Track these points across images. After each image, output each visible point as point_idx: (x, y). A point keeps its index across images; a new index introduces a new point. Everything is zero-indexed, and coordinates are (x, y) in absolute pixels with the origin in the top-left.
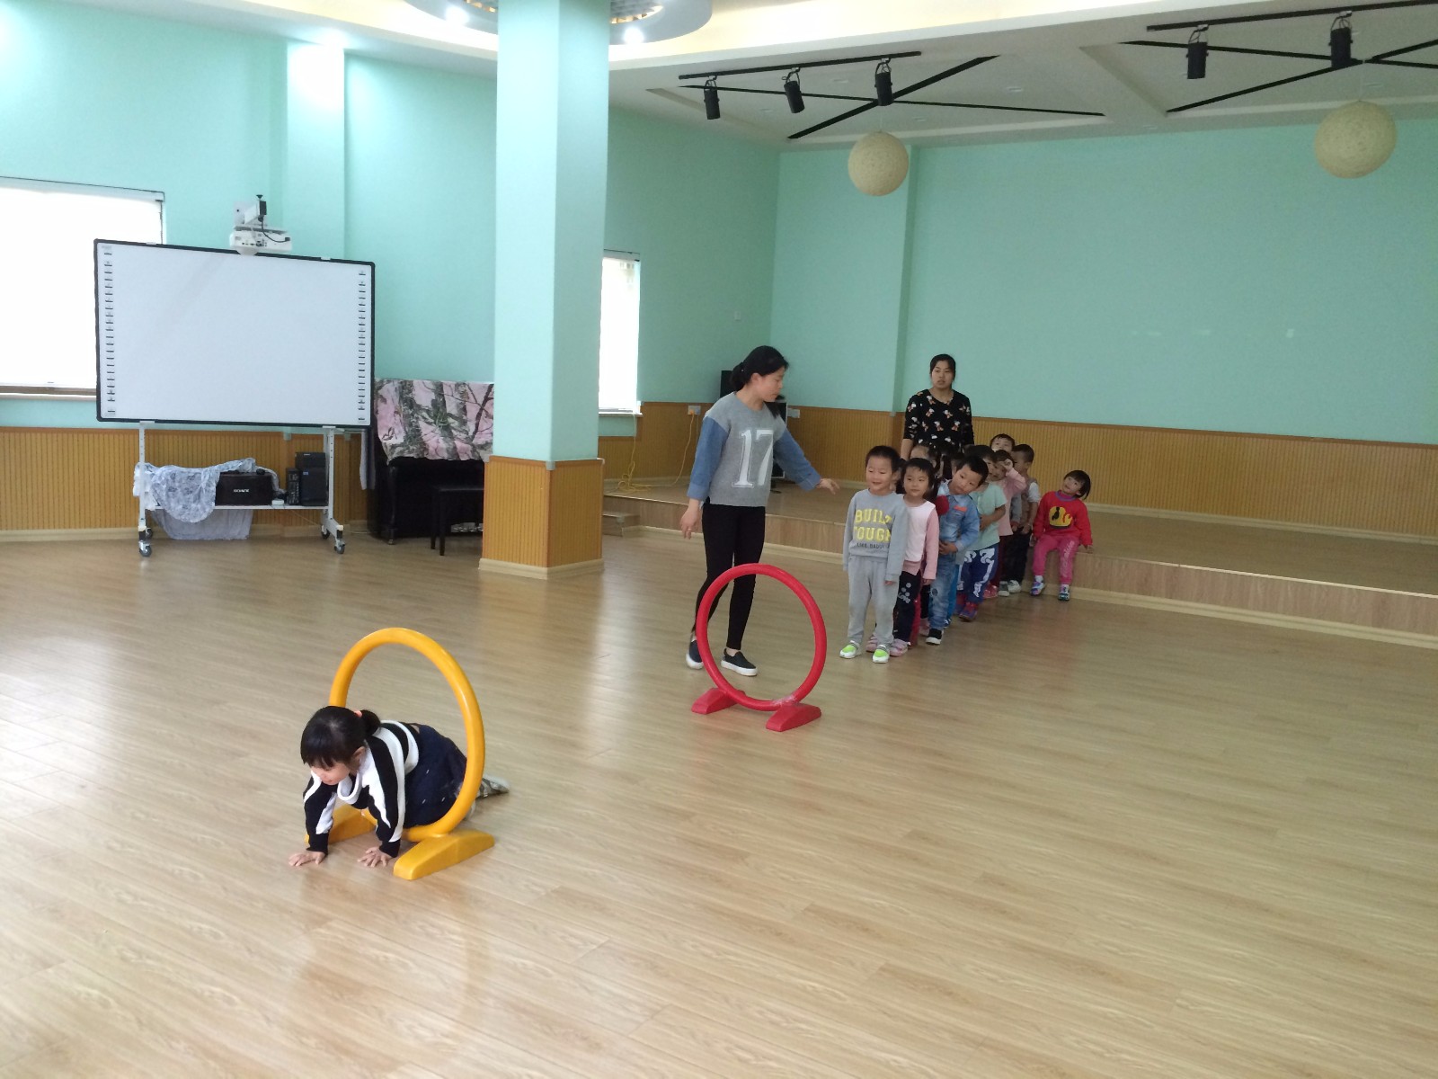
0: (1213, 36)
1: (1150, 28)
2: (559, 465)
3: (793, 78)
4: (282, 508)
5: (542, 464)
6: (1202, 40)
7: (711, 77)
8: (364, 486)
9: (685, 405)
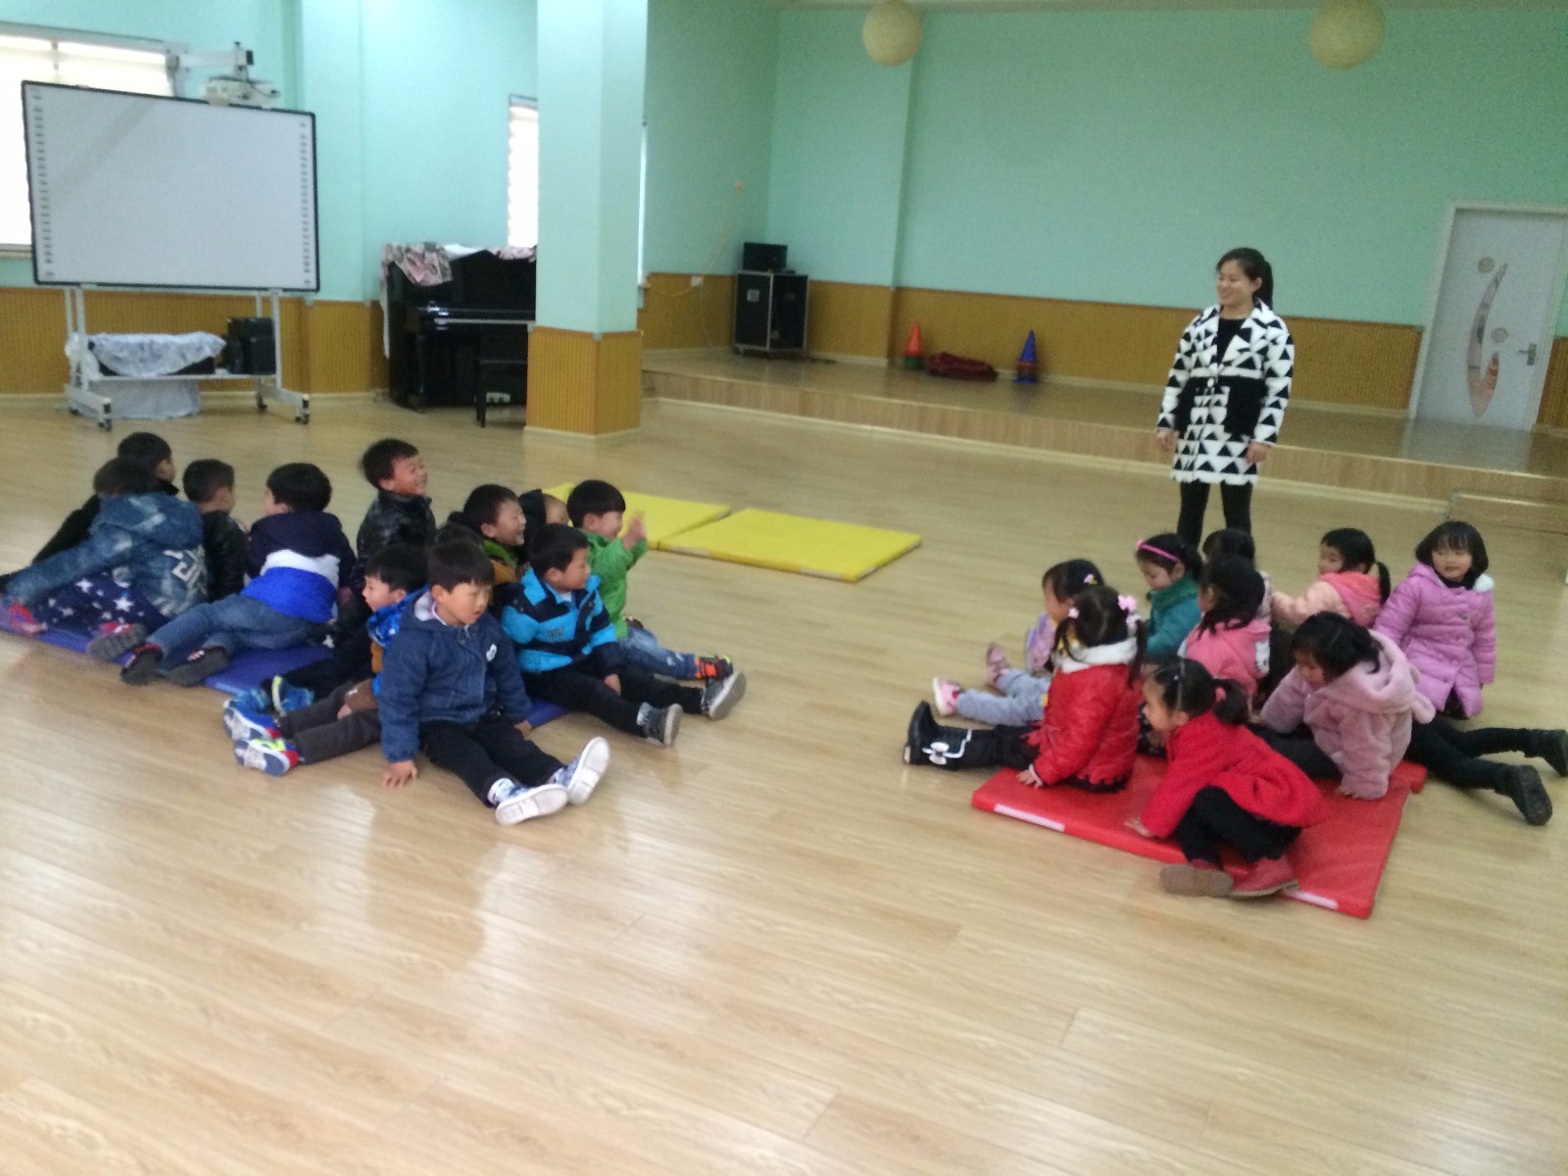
2: (607, 336)
5: (588, 336)
8: (387, 352)
9: (687, 277)
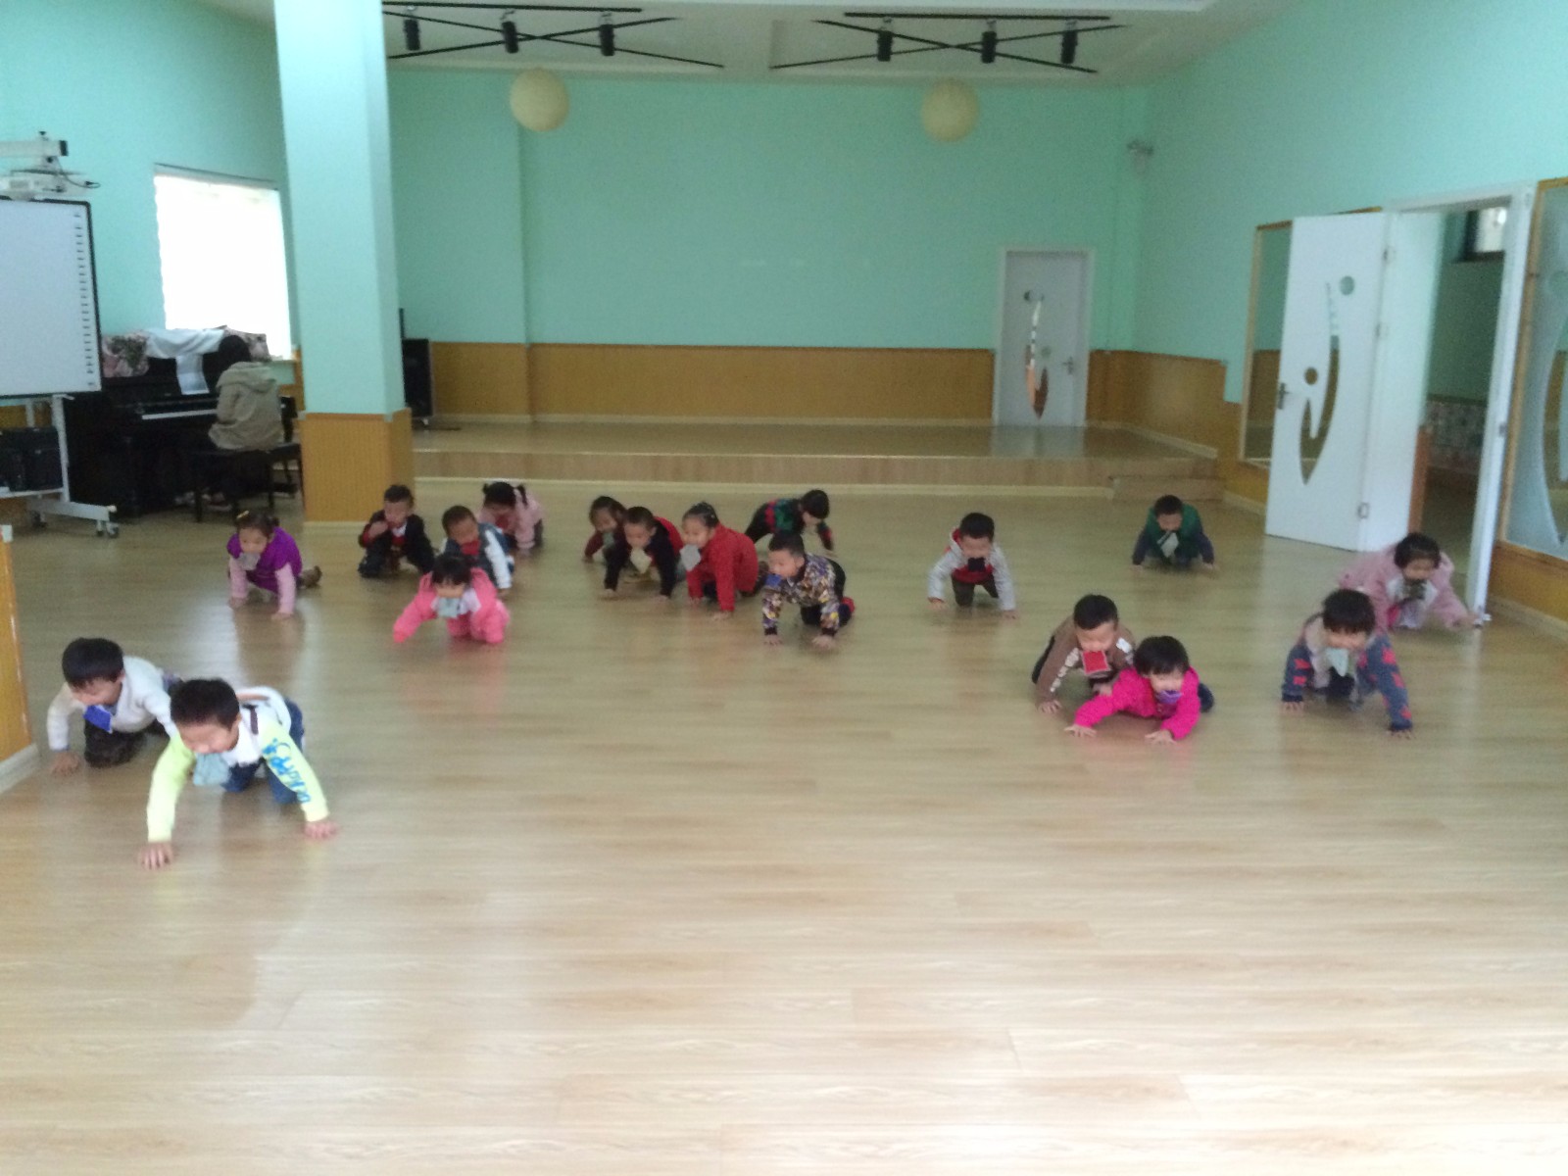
0: (899, 26)
1: (848, 14)
2: (395, 417)
3: (510, 18)
4: (10, 495)
5: (378, 418)
6: (888, 28)
7: (411, 8)
